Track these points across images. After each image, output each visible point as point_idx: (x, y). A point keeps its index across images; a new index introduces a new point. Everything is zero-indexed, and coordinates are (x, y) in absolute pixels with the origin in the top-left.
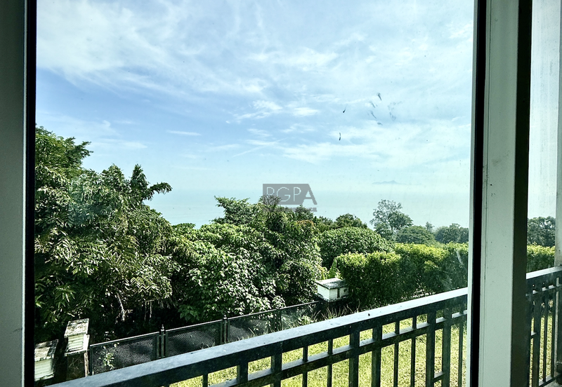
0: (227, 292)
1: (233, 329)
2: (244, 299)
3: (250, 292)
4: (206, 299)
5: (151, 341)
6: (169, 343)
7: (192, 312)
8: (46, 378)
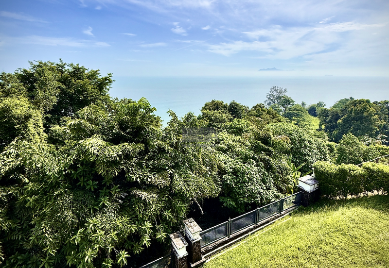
0: (252, 191)
1: (261, 213)
2: (260, 193)
3: (262, 188)
4: (239, 195)
5: (224, 226)
6: (232, 225)
7: (231, 203)
8: (185, 255)
